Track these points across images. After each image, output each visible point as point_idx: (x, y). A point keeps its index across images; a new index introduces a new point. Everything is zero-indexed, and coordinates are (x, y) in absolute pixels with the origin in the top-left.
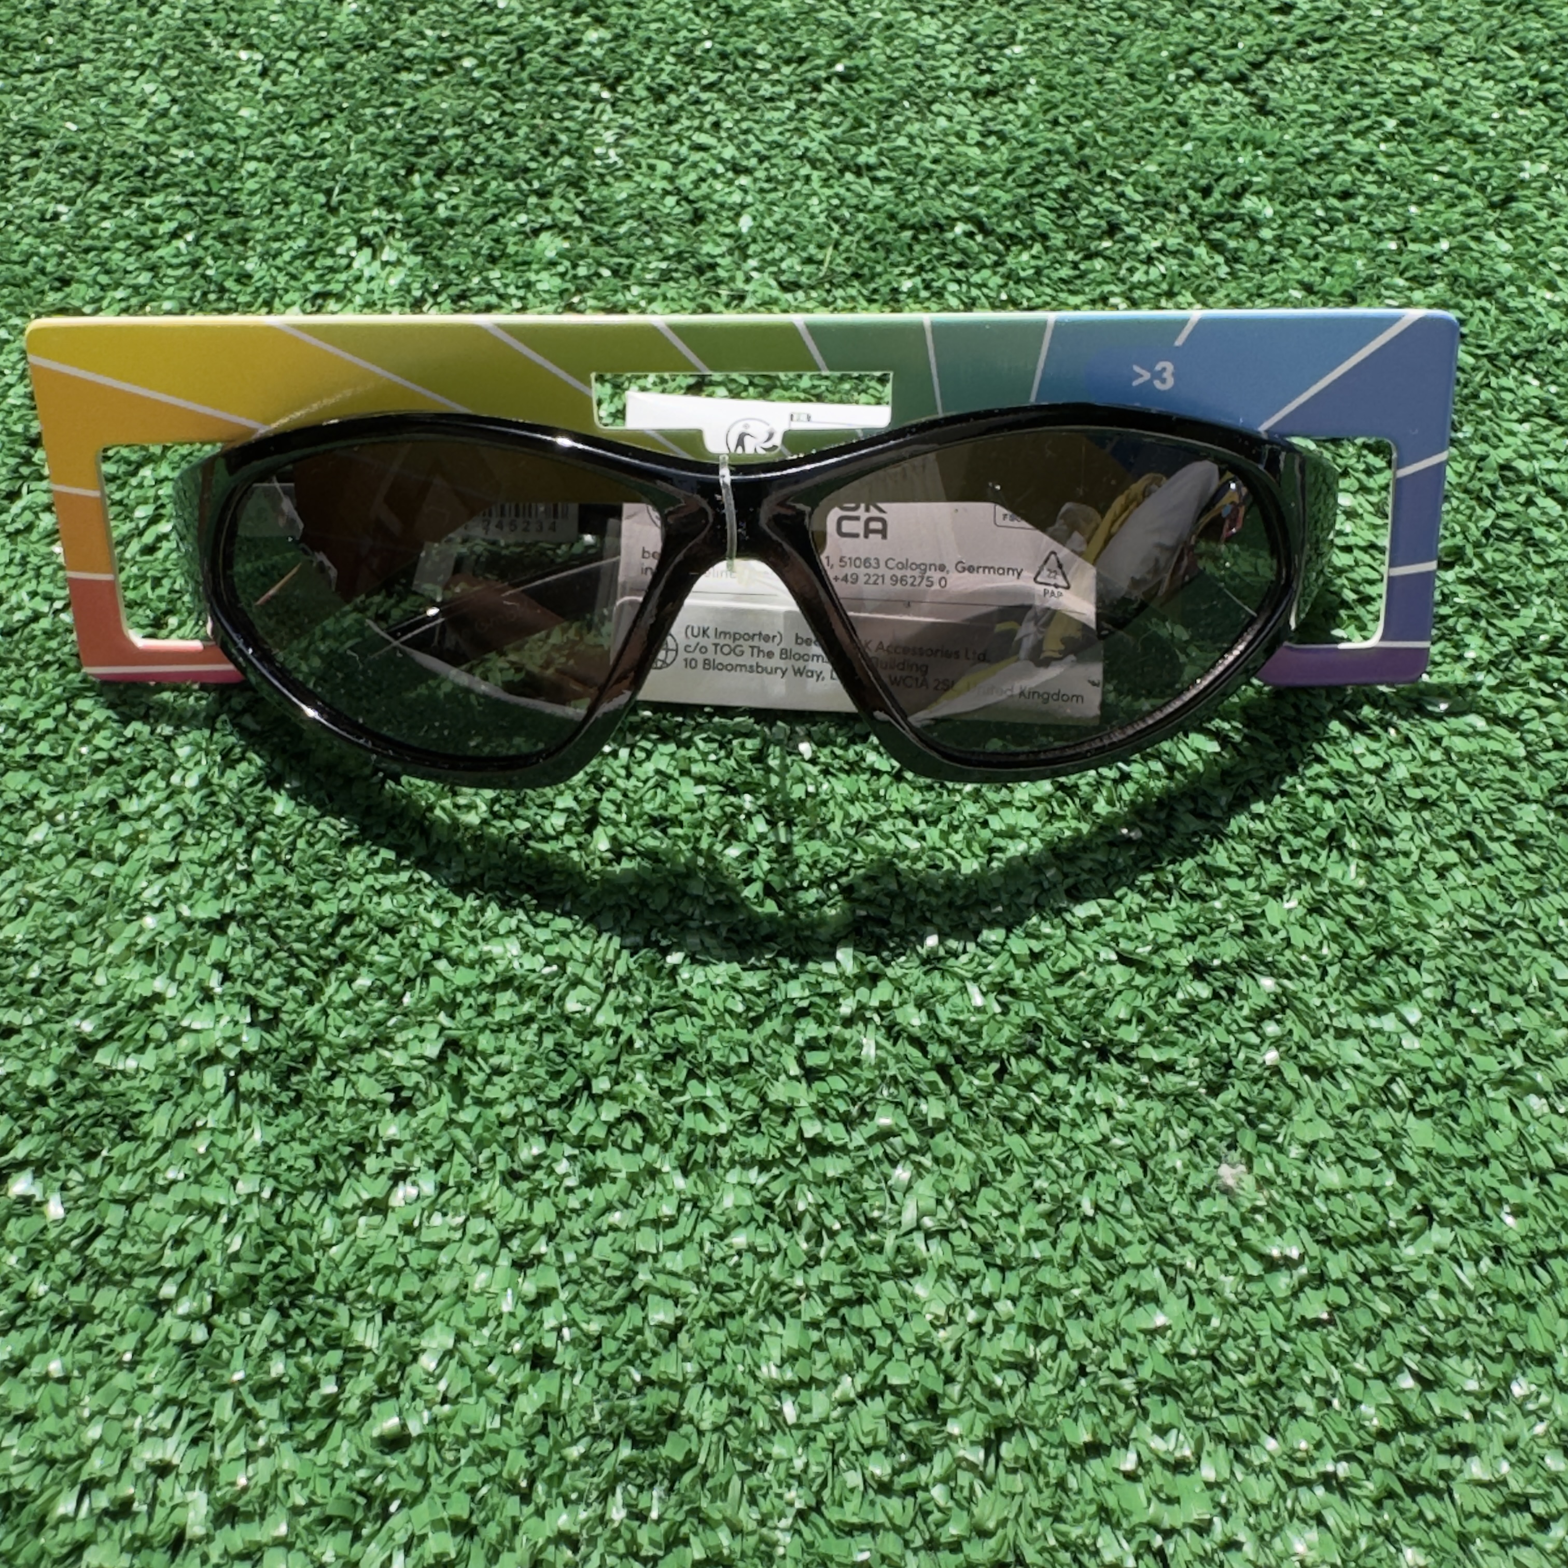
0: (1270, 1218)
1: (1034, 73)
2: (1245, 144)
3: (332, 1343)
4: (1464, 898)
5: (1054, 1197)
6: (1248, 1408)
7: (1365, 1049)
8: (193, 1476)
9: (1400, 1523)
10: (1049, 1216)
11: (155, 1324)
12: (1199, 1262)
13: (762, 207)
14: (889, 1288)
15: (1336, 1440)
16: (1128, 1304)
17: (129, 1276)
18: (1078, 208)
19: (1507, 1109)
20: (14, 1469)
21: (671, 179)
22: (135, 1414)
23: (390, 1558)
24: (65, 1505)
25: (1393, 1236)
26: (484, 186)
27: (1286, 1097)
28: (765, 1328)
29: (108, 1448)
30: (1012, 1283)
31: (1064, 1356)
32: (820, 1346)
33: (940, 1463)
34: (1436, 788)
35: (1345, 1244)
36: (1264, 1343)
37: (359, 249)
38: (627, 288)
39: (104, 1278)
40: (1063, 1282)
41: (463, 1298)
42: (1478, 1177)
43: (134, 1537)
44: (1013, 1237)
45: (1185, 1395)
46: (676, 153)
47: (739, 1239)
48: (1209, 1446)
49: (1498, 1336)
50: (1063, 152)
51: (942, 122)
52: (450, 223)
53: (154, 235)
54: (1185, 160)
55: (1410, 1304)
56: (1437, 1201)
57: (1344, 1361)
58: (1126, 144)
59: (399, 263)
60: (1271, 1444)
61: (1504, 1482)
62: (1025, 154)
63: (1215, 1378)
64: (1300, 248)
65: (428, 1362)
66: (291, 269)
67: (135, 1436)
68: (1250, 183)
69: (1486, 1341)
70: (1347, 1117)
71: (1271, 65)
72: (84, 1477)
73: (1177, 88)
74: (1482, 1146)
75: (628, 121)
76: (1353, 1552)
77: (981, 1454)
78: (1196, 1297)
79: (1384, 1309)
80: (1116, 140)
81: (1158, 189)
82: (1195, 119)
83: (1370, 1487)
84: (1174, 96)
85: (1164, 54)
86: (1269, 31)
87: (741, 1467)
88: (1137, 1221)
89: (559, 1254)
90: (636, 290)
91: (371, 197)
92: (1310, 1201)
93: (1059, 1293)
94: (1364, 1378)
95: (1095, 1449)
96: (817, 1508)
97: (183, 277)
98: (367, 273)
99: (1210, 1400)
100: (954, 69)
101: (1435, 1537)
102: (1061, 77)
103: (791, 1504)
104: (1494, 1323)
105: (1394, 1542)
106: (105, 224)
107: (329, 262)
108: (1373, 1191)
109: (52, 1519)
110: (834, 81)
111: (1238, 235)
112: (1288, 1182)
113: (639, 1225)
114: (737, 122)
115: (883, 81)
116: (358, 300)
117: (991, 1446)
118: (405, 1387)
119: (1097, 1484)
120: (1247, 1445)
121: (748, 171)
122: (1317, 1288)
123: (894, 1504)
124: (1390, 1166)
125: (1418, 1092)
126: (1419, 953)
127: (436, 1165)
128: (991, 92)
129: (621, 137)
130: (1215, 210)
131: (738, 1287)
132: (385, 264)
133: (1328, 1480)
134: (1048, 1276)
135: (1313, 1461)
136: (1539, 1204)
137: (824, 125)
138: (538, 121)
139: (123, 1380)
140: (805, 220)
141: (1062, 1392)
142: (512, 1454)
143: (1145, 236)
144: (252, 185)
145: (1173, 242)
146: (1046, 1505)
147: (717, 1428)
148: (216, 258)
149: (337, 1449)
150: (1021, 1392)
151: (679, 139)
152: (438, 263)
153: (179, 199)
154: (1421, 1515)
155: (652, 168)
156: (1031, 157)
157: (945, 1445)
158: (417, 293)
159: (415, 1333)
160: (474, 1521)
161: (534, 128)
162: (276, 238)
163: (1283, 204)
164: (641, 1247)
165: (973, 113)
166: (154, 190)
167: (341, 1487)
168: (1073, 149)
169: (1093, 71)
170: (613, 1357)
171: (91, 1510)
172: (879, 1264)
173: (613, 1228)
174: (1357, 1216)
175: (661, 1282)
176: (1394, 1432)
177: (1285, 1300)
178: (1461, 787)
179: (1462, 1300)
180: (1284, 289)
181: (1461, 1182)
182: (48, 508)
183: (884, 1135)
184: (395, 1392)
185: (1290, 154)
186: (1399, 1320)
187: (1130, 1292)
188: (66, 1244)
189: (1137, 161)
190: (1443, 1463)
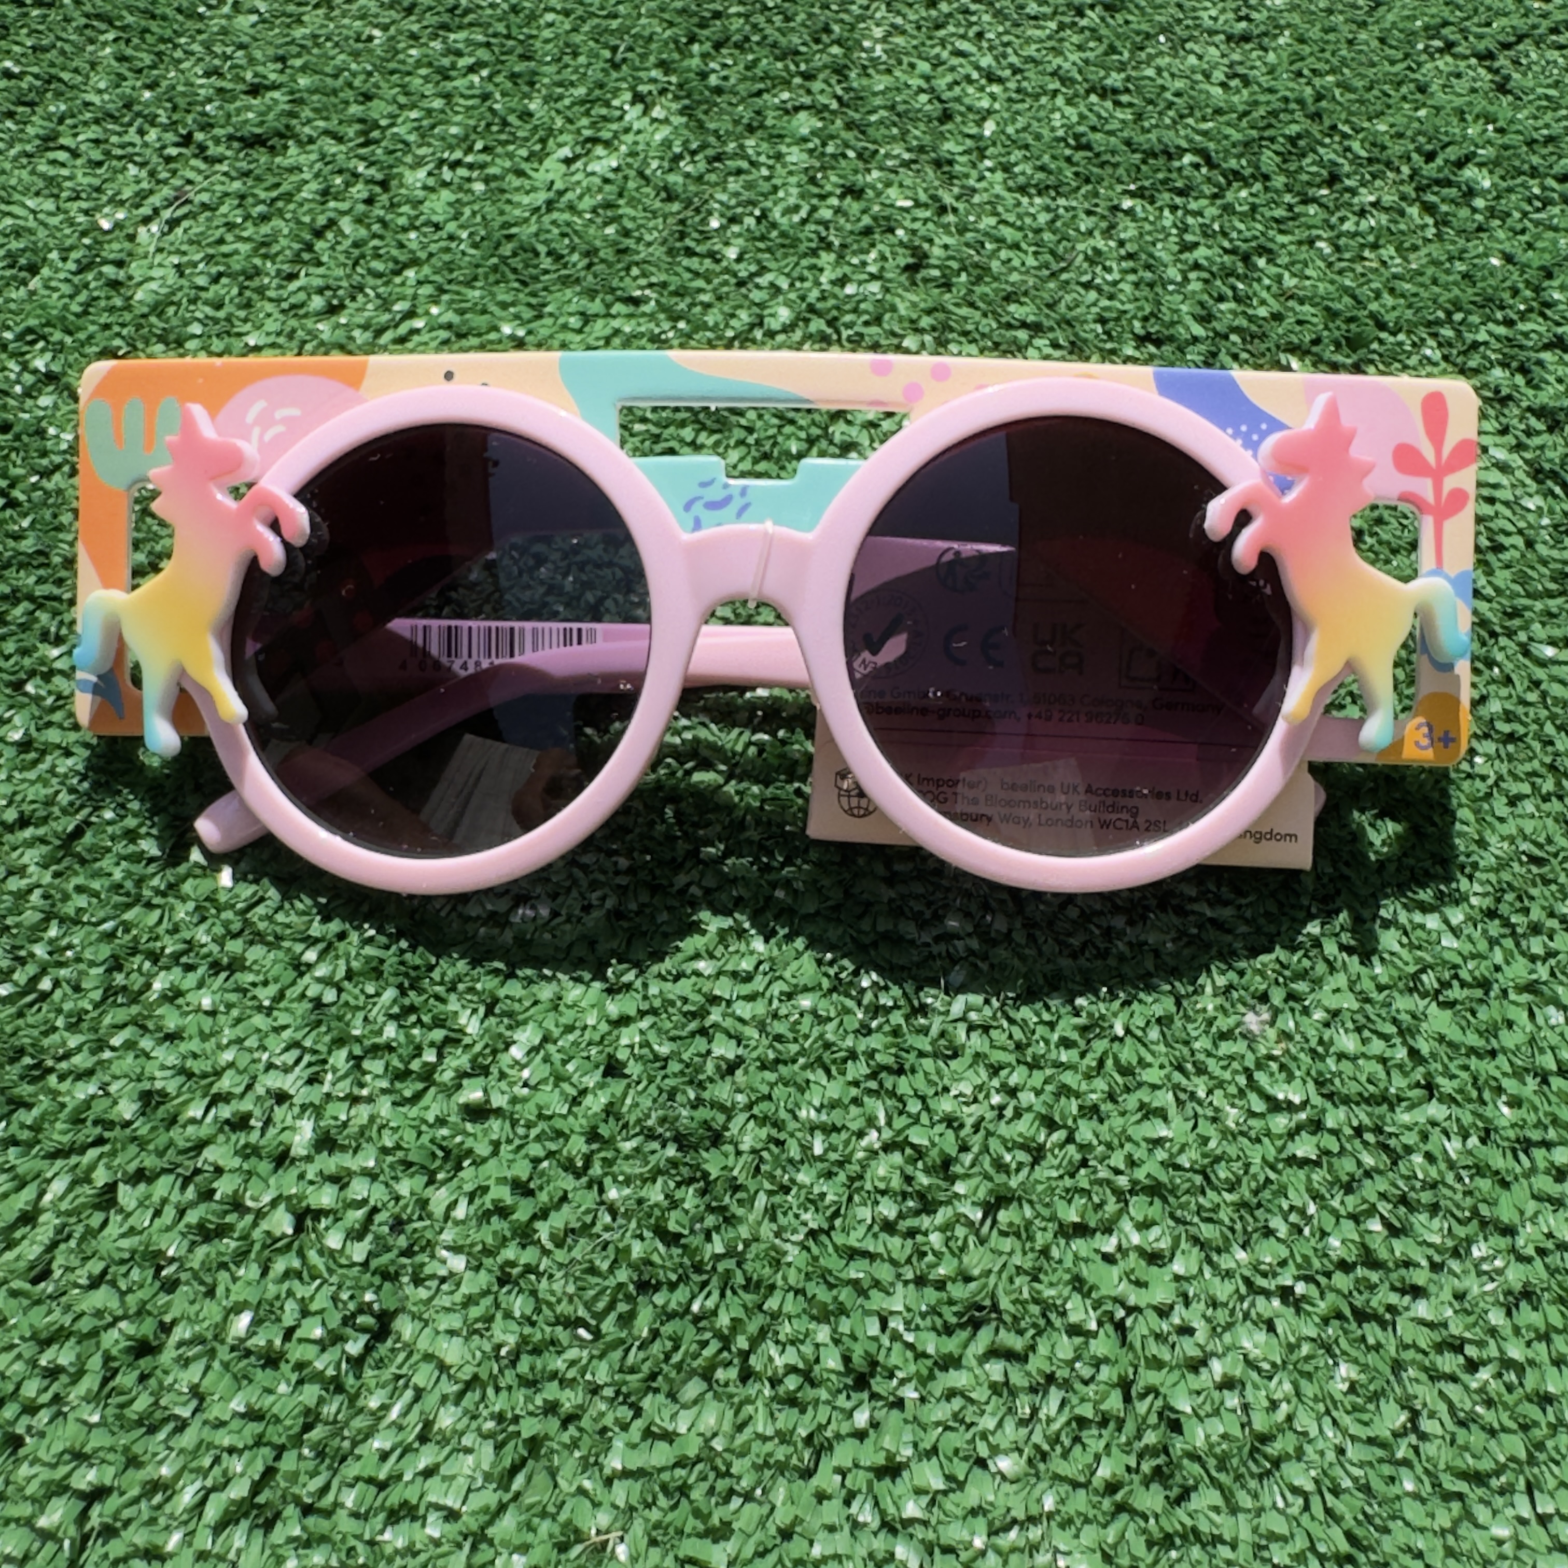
0: (1283, 1067)
1: (1289, 25)
2: (1478, 117)
3: (439, 1022)
4: (1529, 826)
5: (1090, 1015)
6: (1227, 1221)
7: (1405, 940)
8: (304, 1107)
9: (1343, 1342)
10: (1084, 1030)
11: (294, 983)
12: (1210, 1092)
13: (1006, 115)
14: (928, 1064)
15: (1299, 1260)
16: (1139, 1116)
17: (279, 938)
18: (1304, 155)
19: (1525, 1014)
20: (158, 1074)
21: (927, 78)
22: (265, 1049)
23: (456, 1202)
24: (195, 1111)
25: (1391, 1102)
26: (756, 62)
27: (1321, 968)
28: (812, 1077)
29: (240, 1072)
30: (1038, 1078)
31: (1071, 1149)
32: (856, 1101)
33: (942, 1215)
34: (1525, 725)
35: (1346, 1101)
36: (1253, 1170)
37: (633, 103)
38: (868, 171)
39: (258, 938)
40: (1084, 1087)
41: (556, 1008)
42: (1485, 1067)
43: (246, 1146)
44: (1047, 1042)
45: (1171, 1199)
46: (937, 56)
47: (806, 1002)
48: (1184, 1245)
49: (1469, 1202)
50: (1301, 102)
51: (1192, 60)
52: (718, 91)
53: (453, 67)
54: (1416, 125)
55: (1395, 1163)
56: (1440, 1080)
57: (1323, 1198)
58: (1361, 102)
59: (666, 121)
60: (1241, 1255)
61: (1445, 1325)
62: (1263, 98)
63: (1203, 1193)
64: (1509, 221)
65: (516, 1052)
66: (569, 114)
67: (261, 1067)
68: (1474, 154)
69: (1458, 1206)
70: (1374, 995)
71: (1521, 47)
72: (214, 1090)
73: (1424, 57)
74: (1494, 1042)
75: (899, 20)
76: (1294, 1357)
77: (979, 1215)
78: (1201, 1121)
79: (1368, 1160)
80: (1353, 96)
81: (1384, 148)
82: (1434, 88)
83: (1322, 1306)
84: (1419, 65)
85: (1419, 23)
86: (1526, 15)
87: (767, 1186)
88: (1162, 1048)
89: (645, 985)
90: (876, 174)
91: (652, 59)
92: (1322, 1058)
93: (1078, 1095)
94: (1338, 1217)
95: (1081, 1230)
96: (828, 1233)
97: (472, 107)
98: (636, 126)
99: (1193, 1207)
100: (1213, 13)
101: (1371, 1359)
102: (1315, 33)
103: (805, 1224)
104: (1468, 1193)
105: (1333, 1356)
106: (413, 52)
107: (604, 111)
108: (1383, 1061)
109: (182, 1119)
110: (1098, 9)
111: (1452, 201)
112: (1307, 1041)
113: (719, 974)
114: (999, 35)
115: (1144, 14)
116: (623, 149)
117: (990, 1208)
118: (494, 1070)
119: (1076, 1257)
120: (1219, 1251)
121: (1000, 81)
122: (1313, 1133)
123: (895, 1243)
124: (1405, 1043)
125: (1445, 985)
126: (1475, 866)
127: (554, 896)
128: (1245, 38)
129: (889, 34)
130: (1434, 175)
131: (796, 1040)
132: (654, 120)
133: (1286, 1293)
134: (1069, 1078)
135: (1275, 1275)
136: (1536, 1100)
137: (1080, 48)
138: (816, 10)
139: (259, 1020)
140: (1045, 132)
141: (1061, 1177)
142: (574, 1138)
143: (1362, 190)
144: (547, 34)
145: (1388, 199)
146: (1028, 1265)
147: (754, 1151)
148: (503, 94)
149: (427, 1108)
150: (1025, 1171)
151: (943, 43)
152: (701, 125)
153: (480, 38)
154: (1363, 1339)
155: (912, 66)
156: (1268, 103)
157: (949, 1203)
158: (677, 150)
159: (510, 1027)
160: (532, 1185)
161: (810, 15)
162: (560, 84)
163: (1503, 178)
164: (717, 992)
165: (1223, 56)
166: (460, 27)
167: (425, 1139)
168: (1310, 101)
169: (1346, 31)
170: (675, 1075)
171: (216, 1117)
172: (924, 1044)
173: (697, 974)
174: (1363, 1079)
175: (728, 1023)
176: (1354, 1265)
177: (1280, 1137)
178: (1549, 729)
179: (1443, 1166)
180: (1486, 255)
181: (1466, 1068)
182: (320, 291)
183: (948, 937)
184: (485, 1071)
185: (1518, 132)
186: (1380, 1172)
187: (1142, 1106)
188: (233, 906)
189: (1370, 119)
190: (1394, 1298)
